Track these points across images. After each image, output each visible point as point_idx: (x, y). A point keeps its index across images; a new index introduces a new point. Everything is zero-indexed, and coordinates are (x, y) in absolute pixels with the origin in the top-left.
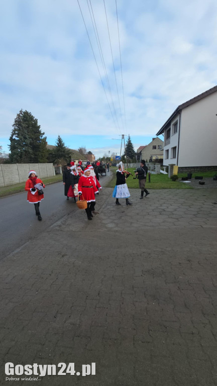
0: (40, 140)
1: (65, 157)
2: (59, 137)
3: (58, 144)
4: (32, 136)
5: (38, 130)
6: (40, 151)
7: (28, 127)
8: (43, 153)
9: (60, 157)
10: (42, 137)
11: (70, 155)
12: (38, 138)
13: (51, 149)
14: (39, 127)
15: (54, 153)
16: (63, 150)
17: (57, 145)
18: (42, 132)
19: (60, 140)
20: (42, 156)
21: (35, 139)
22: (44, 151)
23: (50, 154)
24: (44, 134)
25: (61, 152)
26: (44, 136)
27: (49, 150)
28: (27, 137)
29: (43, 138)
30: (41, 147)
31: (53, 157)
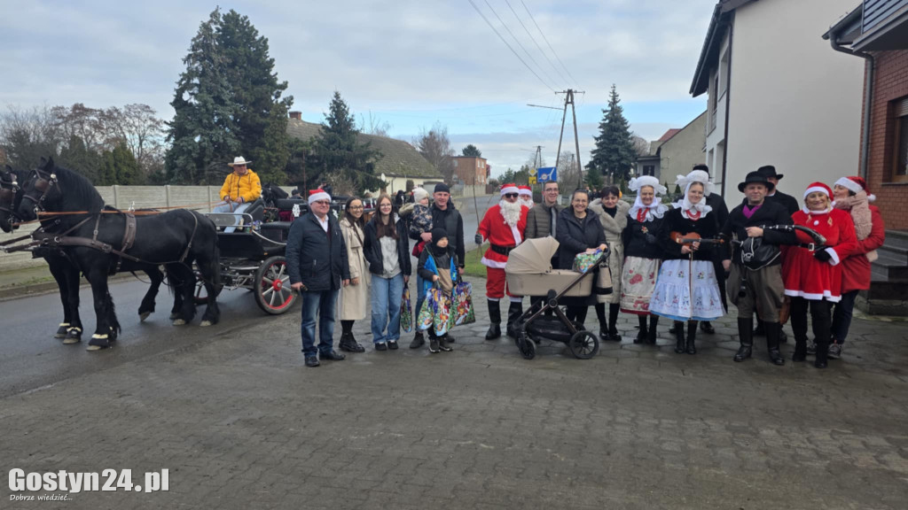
0: (269, 105)
1: (353, 166)
2: (337, 96)
3: (331, 120)
4: (244, 94)
5: (267, 74)
6: (262, 145)
7: (232, 65)
8: (274, 150)
9: (334, 164)
10: (278, 96)
11: (371, 160)
12: (261, 103)
13: (305, 138)
14: (271, 64)
15: (312, 152)
16: (344, 143)
17: (327, 124)
18: (279, 82)
19: (338, 108)
20: (269, 160)
21: (253, 104)
22: (277, 146)
23: (299, 155)
24: (284, 86)
25: (340, 147)
26: (285, 94)
27: (297, 141)
28: (227, 96)
29: (280, 100)
30: (267, 130)
31: (311, 166)
